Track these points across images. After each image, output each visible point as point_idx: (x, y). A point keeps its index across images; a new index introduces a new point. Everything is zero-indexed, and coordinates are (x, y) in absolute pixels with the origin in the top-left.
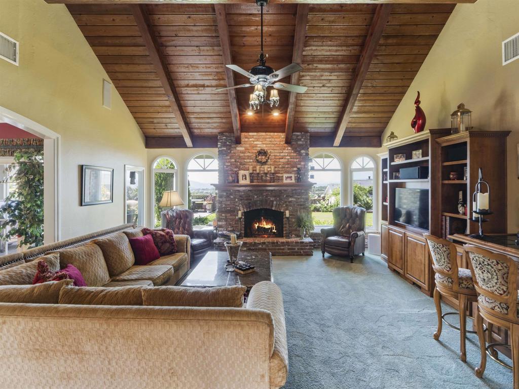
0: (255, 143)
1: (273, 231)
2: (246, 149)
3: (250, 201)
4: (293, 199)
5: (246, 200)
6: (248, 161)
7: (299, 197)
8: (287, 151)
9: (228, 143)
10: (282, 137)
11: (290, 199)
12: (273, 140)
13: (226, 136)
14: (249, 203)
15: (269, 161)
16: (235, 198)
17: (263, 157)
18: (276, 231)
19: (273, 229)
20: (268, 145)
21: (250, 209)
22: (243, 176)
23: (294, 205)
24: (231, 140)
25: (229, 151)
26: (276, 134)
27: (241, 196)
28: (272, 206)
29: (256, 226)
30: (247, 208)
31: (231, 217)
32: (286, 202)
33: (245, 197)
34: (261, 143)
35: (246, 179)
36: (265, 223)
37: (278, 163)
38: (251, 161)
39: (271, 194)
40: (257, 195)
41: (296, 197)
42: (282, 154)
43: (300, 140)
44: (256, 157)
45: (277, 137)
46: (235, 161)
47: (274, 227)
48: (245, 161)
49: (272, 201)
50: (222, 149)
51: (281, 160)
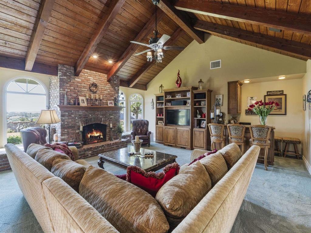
0: (89, 77)
1: (101, 137)
2: (82, 81)
3: (86, 119)
4: (112, 117)
5: (84, 118)
6: (84, 90)
7: (115, 115)
8: (108, 86)
9: (68, 74)
10: (106, 77)
11: (111, 117)
12: (100, 78)
13: (66, 68)
14: (86, 120)
15: (98, 91)
16: (75, 117)
17: (94, 88)
18: (102, 137)
19: (101, 136)
20: (97, 81)
21: (87, 124)
22: (82, 100)
23: (113, 120)
24: (70, 71)
25: (69, 80)
26: (102, 74)
27: (80, 115)
28: (101, 122)
29: (89, 135)
30: (84, 124)
31: (72, 132)
32: (109, 118)
33: (83, 116)
34: (92, 78)
35: (84, 102)
36: (95, 133)
37: (103, 94)
38: (86, 90)
39: (100, 113)
40: (91, 114)
41: (114, 115)
42: (105, 88)
43: (115, 80)
44: (90, 88)
45: (103, 76)
46: (74, 89)
47: (102, 134)
48: (82, 89)
49: (101, 118)
50: (63, 77)
51: (105, 92)
